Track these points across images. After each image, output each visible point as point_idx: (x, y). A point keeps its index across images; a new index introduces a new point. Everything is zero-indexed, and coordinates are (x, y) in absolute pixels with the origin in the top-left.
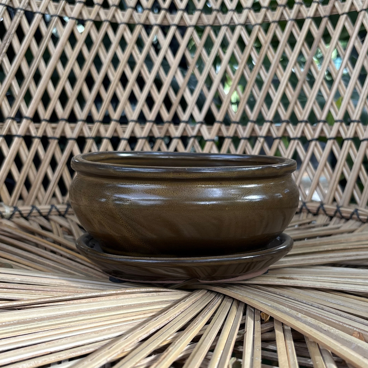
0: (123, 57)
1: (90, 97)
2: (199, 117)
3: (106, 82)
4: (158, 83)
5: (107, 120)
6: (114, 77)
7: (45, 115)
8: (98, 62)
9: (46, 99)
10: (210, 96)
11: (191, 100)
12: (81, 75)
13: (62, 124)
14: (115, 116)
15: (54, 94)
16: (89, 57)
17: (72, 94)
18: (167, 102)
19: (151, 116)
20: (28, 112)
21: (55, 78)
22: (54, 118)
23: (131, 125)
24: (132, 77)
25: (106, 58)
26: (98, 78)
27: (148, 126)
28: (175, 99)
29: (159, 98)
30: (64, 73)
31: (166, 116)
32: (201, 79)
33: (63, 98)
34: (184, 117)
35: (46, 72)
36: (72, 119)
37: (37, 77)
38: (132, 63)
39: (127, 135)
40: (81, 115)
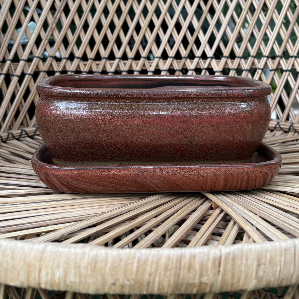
1: (125, 40)
2: (210, 53)
3: (138, 28)
5: (137, 57)
7: (91, 55)
9: (92, 43)
10: (219, 36)
11: (204, 39)
12: (118, 23)
13: (103, 61)
14: (144, 54)
15: (98, 39)
16: (125, 9)
17: (112, 38)
18: (185, 42)
19: (172, 53)
21: (99, 26)
22: (98, 57)
23: (156, 60)
26: (132, 25)
27: (169, 61)
28: (191, 39)
29: (178, 39)
30: (106, 23)
31: (184, 53)
33: (105, 42)
34: (198, 53)
35: (92, 23)
36: (112, 57)
39: (152, 69)
40: (118, 54)
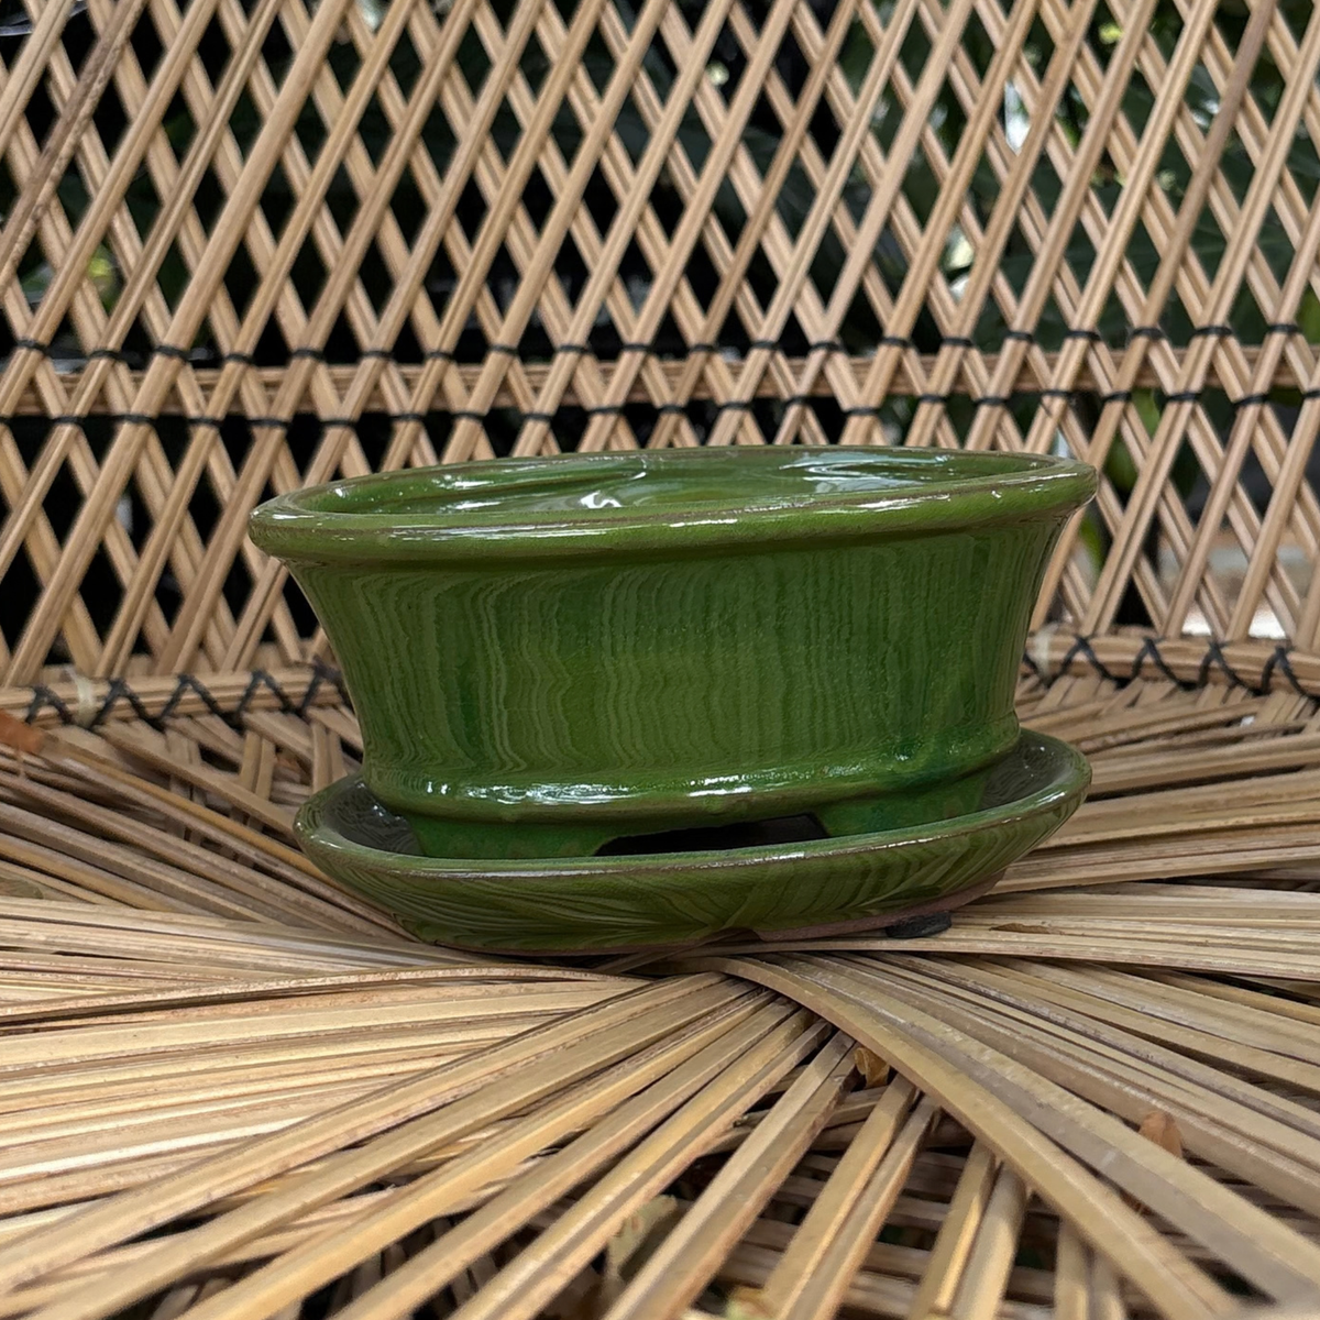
0: (534, 114)
2: (821, 324)
3: (471, 208)
4: (667, 203)
6: (501, 187)
7: (237, 337)
8: (438, 135)
9: (240, 278)
10: (860, 245)
11: (790, 259)
12: (374, 185)
13: (299, 368)
14: (504, 331)
15: (273, 257)
16: (406, 116)
17: (341, 256)
18: (701, 274)
19: (638, 327)
20: (170, 329)
21: (276, 201)
22: (272, 349)
23: (562, 363)
24: (567, 185)
25: (470, 120)
26: (441, 195)
27: (627, 364)
28: (730, 262)
29: (668, 258)
30: (309, 182)
31: (697, 325)
32: (828, 181)
34: (766, 327)
35: (242, 181)
36: (342, 347)
37: (209, 198)
38: (566, 132)
39: (547, 402)
40: (375, 332)
